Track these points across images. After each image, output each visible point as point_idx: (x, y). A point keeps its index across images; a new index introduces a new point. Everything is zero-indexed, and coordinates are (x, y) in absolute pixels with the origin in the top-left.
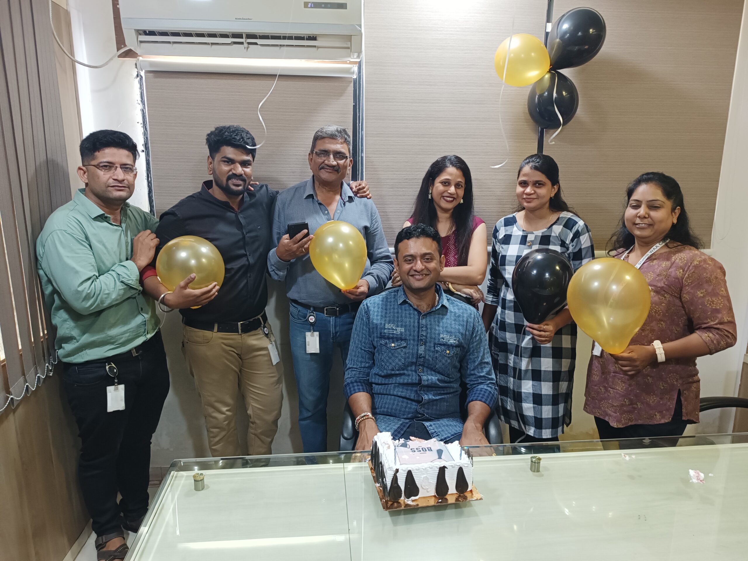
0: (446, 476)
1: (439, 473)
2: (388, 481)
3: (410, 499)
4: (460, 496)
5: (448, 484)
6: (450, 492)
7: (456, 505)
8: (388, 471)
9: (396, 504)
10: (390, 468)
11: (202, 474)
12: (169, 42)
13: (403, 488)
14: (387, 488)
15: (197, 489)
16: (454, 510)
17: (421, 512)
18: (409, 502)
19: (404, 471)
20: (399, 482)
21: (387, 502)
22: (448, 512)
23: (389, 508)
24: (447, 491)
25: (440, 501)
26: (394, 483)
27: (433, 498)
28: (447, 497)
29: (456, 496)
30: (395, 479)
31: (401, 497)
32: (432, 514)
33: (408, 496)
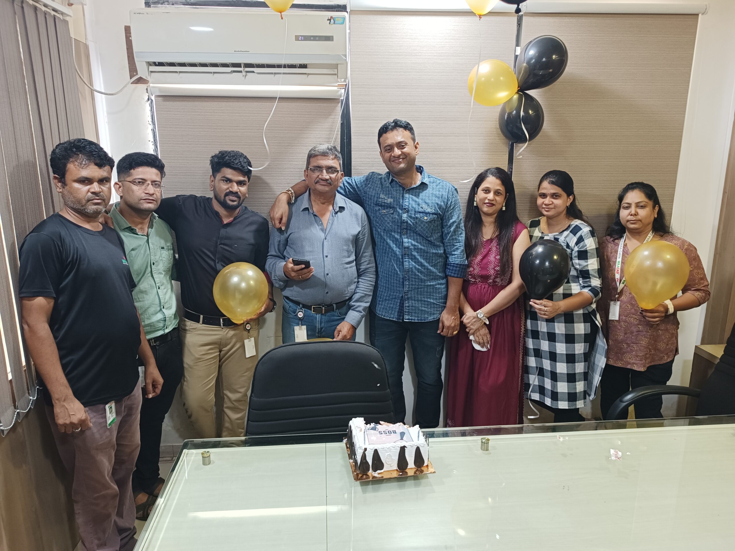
0: (406, 454)
1: (400, 451)
2: (359, 458)
3: (377, 472)
4: (417, 470)
5: (408, 460)
6: (409, 467)
7: (415, 477)
8: (358, 450)
9: (364, 477)
10: (360, 447)
11: (208, 452)
12: (176, 72)
13: (370, 463)
14: (357, 463)
15: (204, 464)
16: (413, 481)
17: (386, 482)
18: (376, 474)
19: (372, 449)
20: (367, 459)
21: (357, 475)
22: (408, 483)
23: (360, 479)
24: (407, 466)
25: (401, 473)
26: (363, 459)
27: (396, 472)
28: (407, 470)
29: (415, 470)
30: (364, 456)
31: (369, 470)
32: (395, 484)
33: (375, 470)
